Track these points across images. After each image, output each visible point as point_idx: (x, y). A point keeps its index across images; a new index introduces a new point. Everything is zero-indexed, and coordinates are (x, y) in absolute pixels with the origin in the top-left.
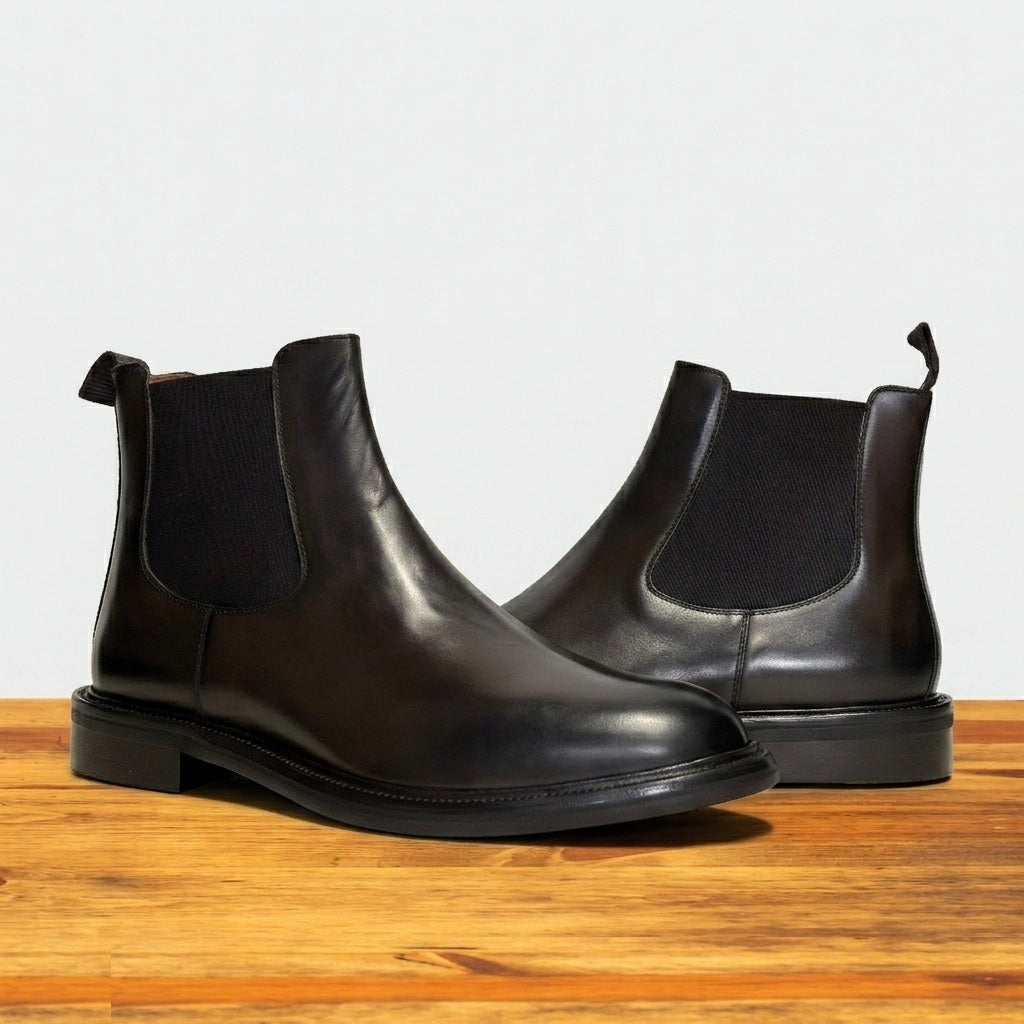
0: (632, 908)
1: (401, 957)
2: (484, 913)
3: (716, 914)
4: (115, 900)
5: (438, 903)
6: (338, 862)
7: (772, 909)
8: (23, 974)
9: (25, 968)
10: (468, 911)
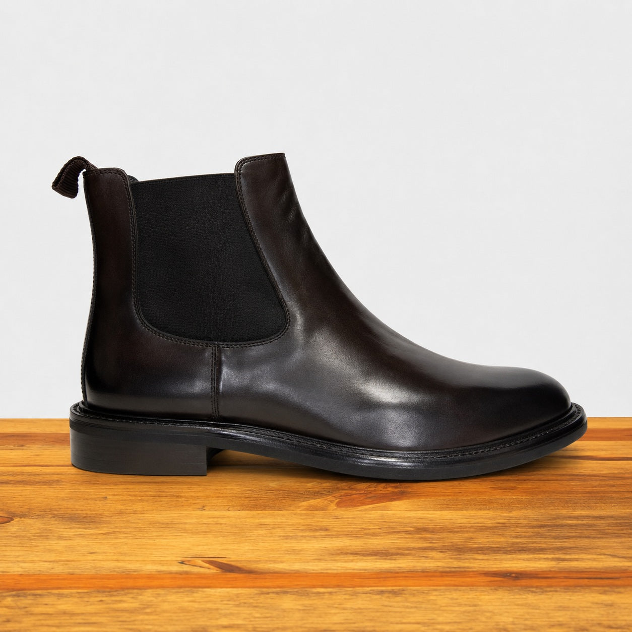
0: (374, 535)
1: (182, 563)
2: (287, 538)
3: (420, 538)
4: (73, 530)
5: (262, 532)
6: (204, 508)
7: (451, 535)
8: (23, 573)
9: (24, 570)
10: (279, 537)
